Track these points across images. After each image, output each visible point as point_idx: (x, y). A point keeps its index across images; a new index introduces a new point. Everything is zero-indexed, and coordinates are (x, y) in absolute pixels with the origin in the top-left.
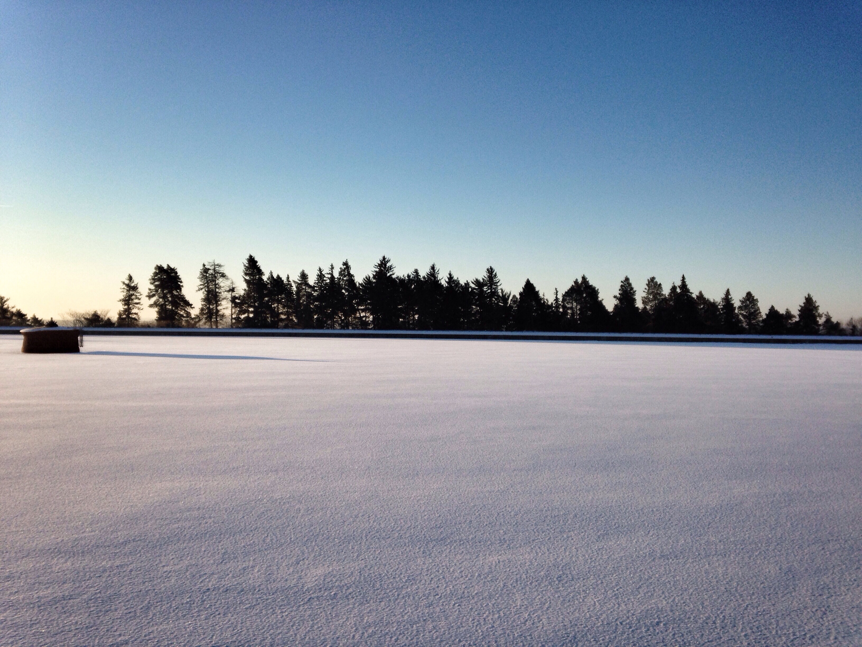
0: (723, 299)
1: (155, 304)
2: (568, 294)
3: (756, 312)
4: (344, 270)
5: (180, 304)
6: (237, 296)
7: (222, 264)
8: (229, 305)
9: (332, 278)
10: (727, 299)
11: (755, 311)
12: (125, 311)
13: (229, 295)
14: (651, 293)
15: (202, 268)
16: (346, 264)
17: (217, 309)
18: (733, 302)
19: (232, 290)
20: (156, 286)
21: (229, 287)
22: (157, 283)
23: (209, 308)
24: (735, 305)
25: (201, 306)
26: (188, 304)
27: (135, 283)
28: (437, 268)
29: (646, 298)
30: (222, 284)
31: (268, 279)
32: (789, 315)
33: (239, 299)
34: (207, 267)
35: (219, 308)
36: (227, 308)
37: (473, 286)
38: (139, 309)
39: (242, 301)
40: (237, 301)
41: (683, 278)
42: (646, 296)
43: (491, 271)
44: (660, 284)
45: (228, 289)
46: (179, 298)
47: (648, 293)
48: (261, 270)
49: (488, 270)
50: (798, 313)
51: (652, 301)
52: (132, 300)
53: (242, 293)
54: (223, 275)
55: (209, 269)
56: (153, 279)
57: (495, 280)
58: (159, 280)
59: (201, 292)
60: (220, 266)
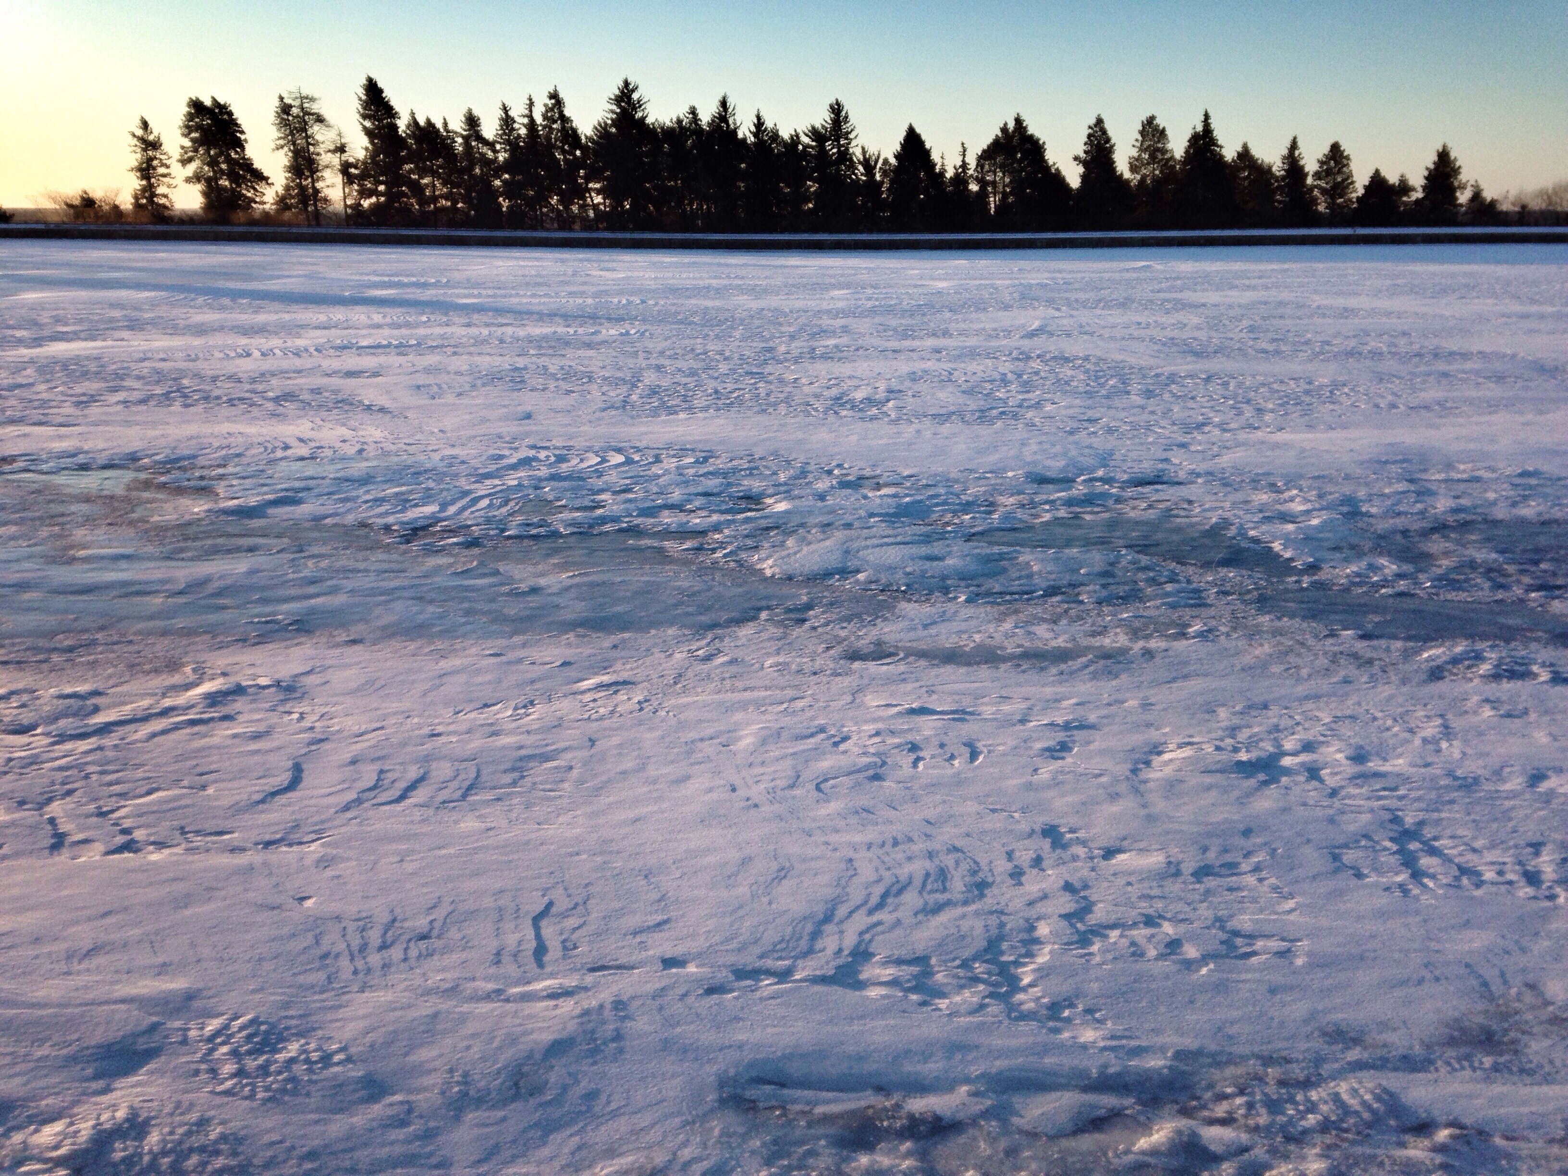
0: (1284, 158)
1: (197, 178)
2: (987, 155)
3: (1345, 184)
4: (552, 109)
5: (244, 177)
6: (351, 160)
7: (316, 96)
8: (339, 179)
9: (532, 125)
10: (1292, 160)
11: (1344, 180)
12: (144, 190)
13: (335, 160)
14: (1145, 150)
15: (277, 103)
16: (554, 96)
17: (314, 187)
18: (1302, 163)
19: (341, 149)
20: (193, 140)
21: (333, 142)
22: (193, 135)
23: (300, 186)
24: (1307, 169)
25: (284, 182)
26: (259, 177)
27: (155, 133)
28: (731, 103)
29: (1136, 160)
30: (318, 137)
31: (408, 127)
32: (1404, 188)
33: (356, 167)
34: (287, 101)
35: (319, 185)
36: (333, 186)
37: (805, 140)
38: (169, 186)
39: (363, 172)
40: (353, 171)
41: (1207, 116)
42: (1136, 155)
43: (837, 109)
44: (1164, 130)
45: (332, 147)
46: (241, 166)
47: (1142, 150)
48: (391, 108)
49: (831, 107)
50: (1423, 182)
51: (1148, 164)
52: (154, 168)
53: (361, 155)
54: (320, 119)
55: (291, 106)
56: (187, 127)
57: (845, 127)
58: (199, 128)
59: (282, 152)
60: (312, 100)
